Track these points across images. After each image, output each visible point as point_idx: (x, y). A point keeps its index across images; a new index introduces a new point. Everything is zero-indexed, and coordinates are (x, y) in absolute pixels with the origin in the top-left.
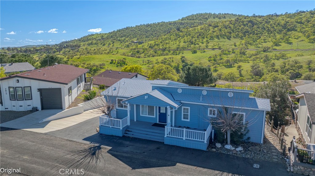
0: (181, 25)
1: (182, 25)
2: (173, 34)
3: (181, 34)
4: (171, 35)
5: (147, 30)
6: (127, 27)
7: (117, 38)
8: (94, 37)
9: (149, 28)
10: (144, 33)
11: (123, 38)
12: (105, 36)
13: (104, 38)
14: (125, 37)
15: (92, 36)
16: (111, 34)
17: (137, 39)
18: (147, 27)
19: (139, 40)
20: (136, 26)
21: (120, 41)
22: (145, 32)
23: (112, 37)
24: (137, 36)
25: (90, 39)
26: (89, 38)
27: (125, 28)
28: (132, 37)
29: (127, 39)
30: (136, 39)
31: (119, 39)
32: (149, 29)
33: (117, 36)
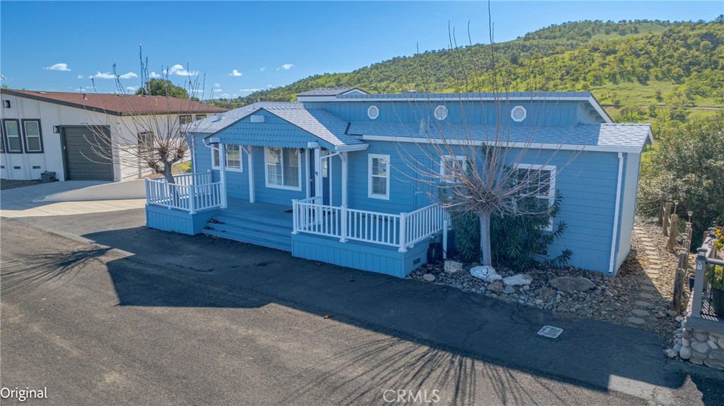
0: (522, 50)
1: (524, 52)
2: (500, 71)
4: (495, 74)
5: (440, 65)
6: (394, 58)
7: (370, 84)
8: (320, 81)
9: (444, 60)
10: (431, 72)
11: (383, 84)
12: (344, 80)
13: (341, 83)
14: (388, 82)
15: (317, 80)
16: (358, 75)
17: (416, 86)
18: (441, 56)
19: (421, 87)
20: (415, 55)
21: (377, 90)
22: (436, 68)
23: (359, 81)
24: (415, 78)
25: (312, 87)
26: (309, 84)
27: (389, 61)
28: (404, 80)
29: (392, 85)
30: (414, 84)
31: (374, 85)
32: (446, 62)
33: (371, 79)
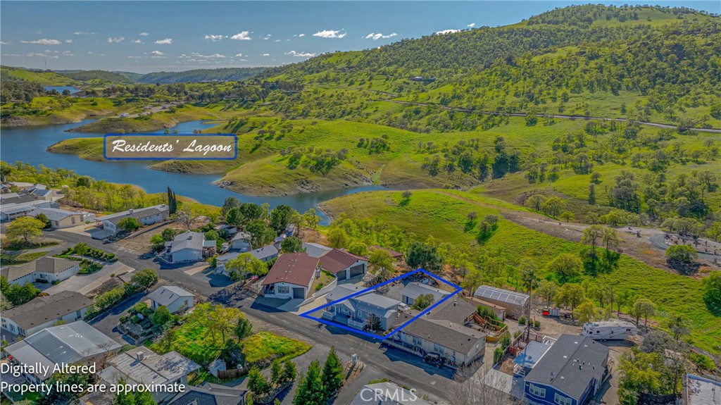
0: (525, 36)
1: (527, 37)
2: (495, 70)
3: (513, 71)
4: (491, 74)
5: (446, 49)
6: (403, 41)
7: (379, 67)
8: (331, 60)
9: (450, 44)
10: (437, 57)
11: (392, 68)
12: (355, 62)
13: (351, 65)
14: (396, 66)
15: (329, 59)
16: (369, 57)
17: (423, 71)
18: (447, 40)
19: (427, 74)
20: (423, 37)
21: (386, 75)
22: (442, 52)
23: (369, 64)
24: (422, 63)
25: (324, 67)
26: (321, 64)
27: (398, 43)
28: (412, 65)
29: (400, 71)
30: (421, 69)
31: (382, 69)
32: (451, 47)
33: (380, 62)
